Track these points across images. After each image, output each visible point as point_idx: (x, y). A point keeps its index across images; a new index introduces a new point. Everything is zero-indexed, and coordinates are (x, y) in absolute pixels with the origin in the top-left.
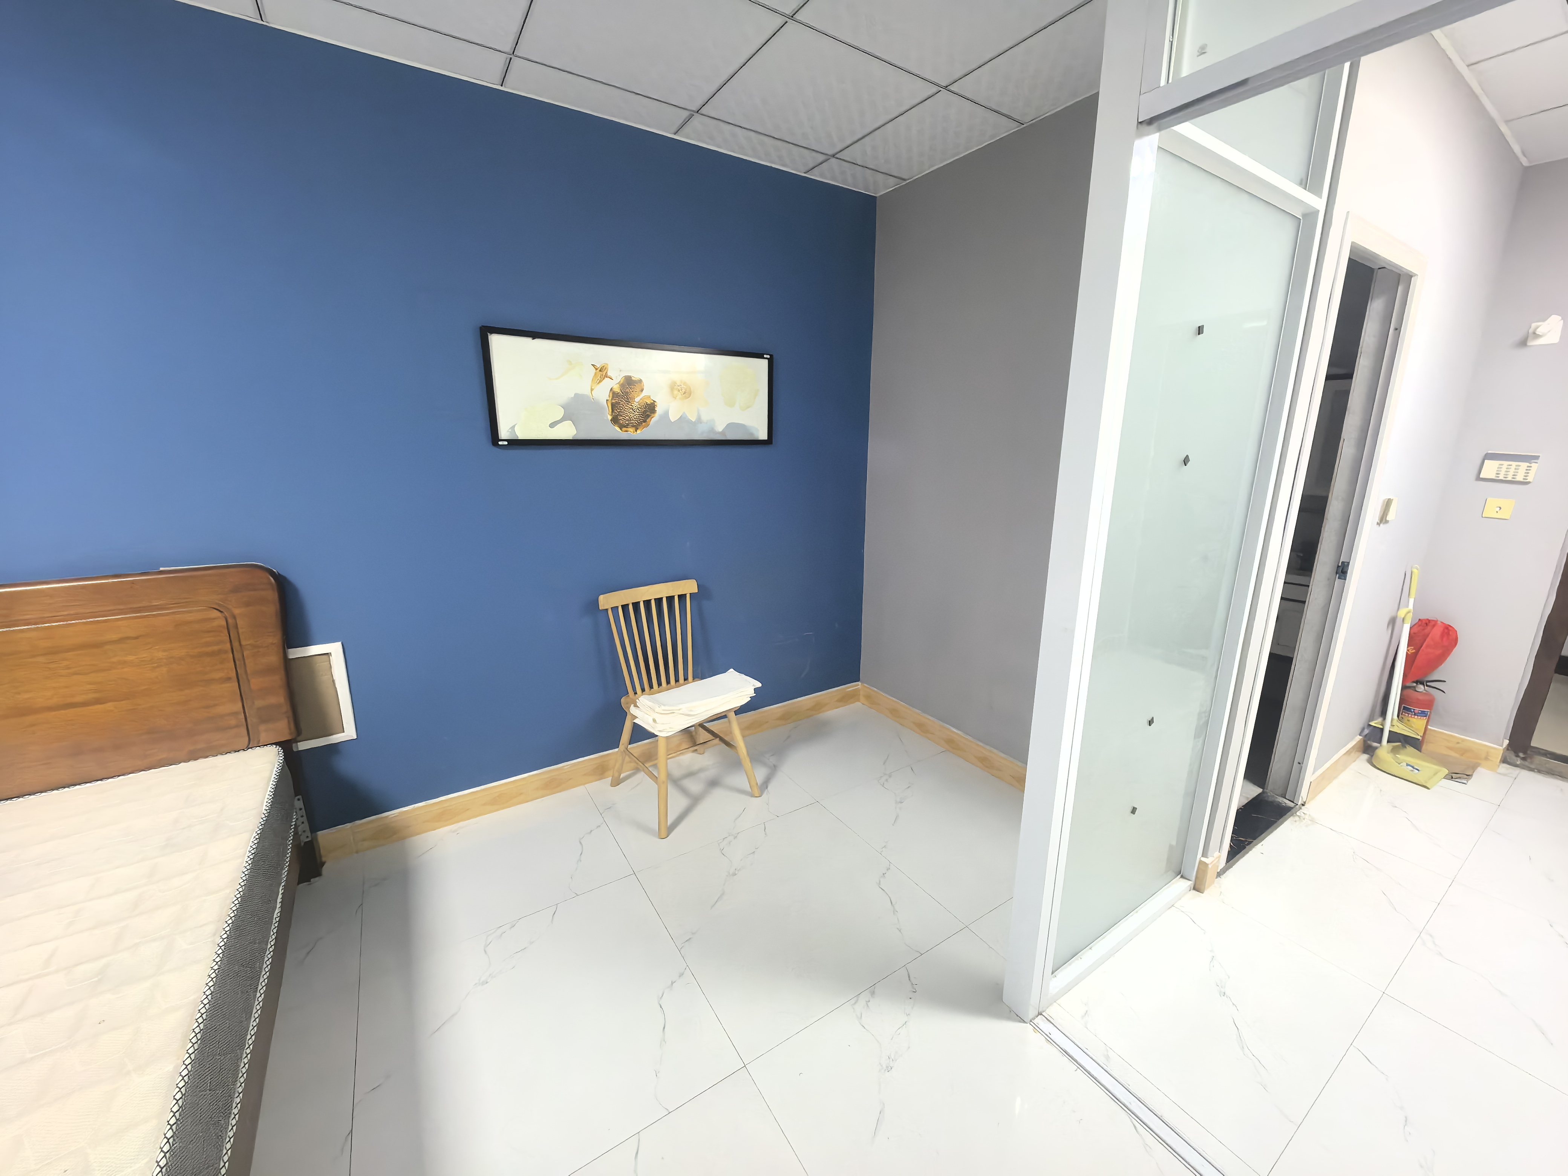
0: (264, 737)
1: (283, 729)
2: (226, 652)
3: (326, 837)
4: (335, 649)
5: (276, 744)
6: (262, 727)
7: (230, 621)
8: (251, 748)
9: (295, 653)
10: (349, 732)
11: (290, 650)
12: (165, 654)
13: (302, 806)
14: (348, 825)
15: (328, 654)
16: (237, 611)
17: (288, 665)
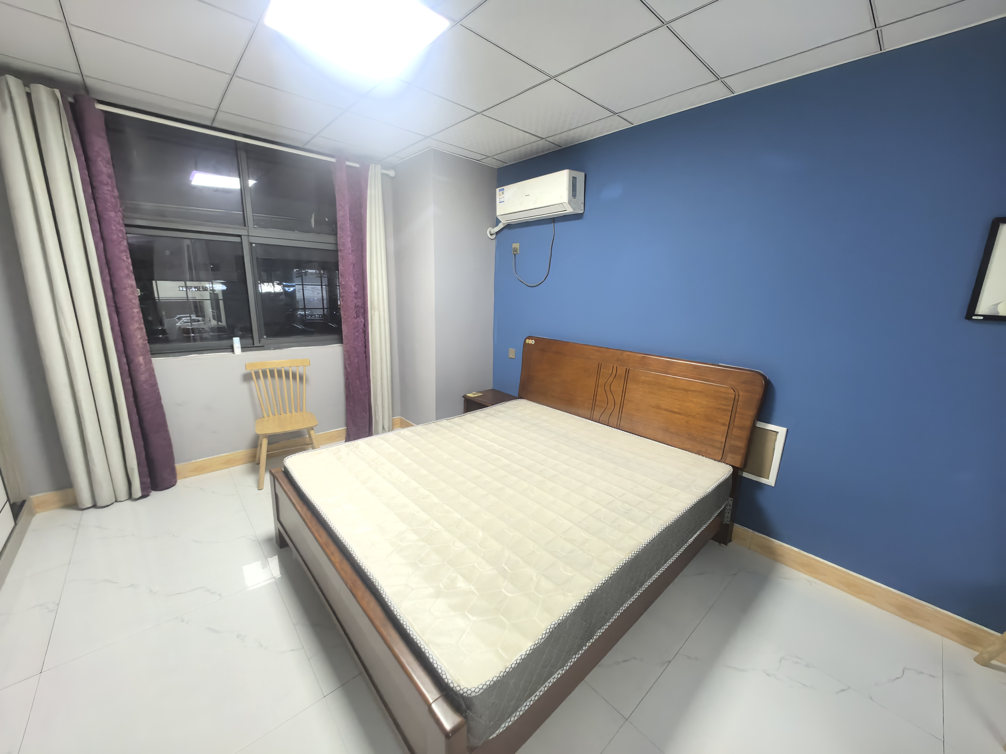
0: (729, 460)
1: (738, 461)
2: (730, 411)
3: (738, 528)
4: (782, 431)
5: (732, 466)
6: (730, 455)
7: (737, 397)
8: (721, 462)
9: (761, 425)
10: (771, 480)
11: (758, 422)
12: (706, 402)
13: (731, 504)
14: (751, 531)
15: (777, 433)
16: (741, 393)
17: (754, 429)
